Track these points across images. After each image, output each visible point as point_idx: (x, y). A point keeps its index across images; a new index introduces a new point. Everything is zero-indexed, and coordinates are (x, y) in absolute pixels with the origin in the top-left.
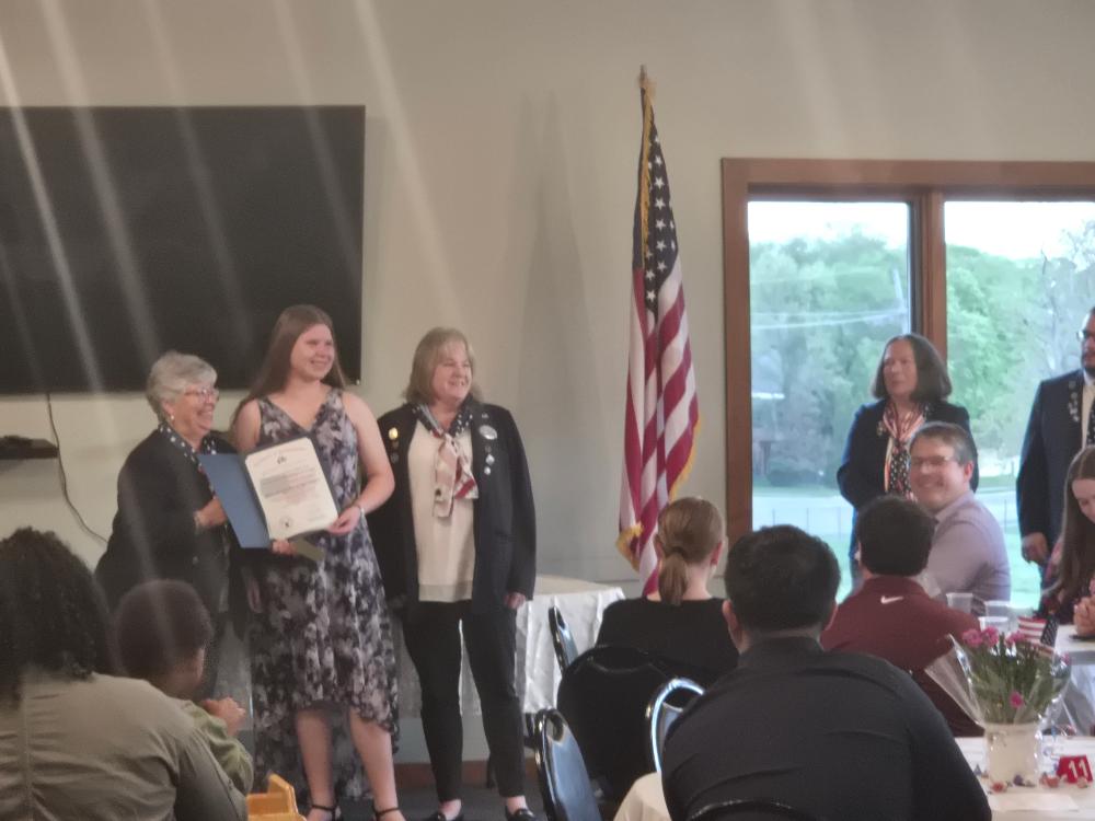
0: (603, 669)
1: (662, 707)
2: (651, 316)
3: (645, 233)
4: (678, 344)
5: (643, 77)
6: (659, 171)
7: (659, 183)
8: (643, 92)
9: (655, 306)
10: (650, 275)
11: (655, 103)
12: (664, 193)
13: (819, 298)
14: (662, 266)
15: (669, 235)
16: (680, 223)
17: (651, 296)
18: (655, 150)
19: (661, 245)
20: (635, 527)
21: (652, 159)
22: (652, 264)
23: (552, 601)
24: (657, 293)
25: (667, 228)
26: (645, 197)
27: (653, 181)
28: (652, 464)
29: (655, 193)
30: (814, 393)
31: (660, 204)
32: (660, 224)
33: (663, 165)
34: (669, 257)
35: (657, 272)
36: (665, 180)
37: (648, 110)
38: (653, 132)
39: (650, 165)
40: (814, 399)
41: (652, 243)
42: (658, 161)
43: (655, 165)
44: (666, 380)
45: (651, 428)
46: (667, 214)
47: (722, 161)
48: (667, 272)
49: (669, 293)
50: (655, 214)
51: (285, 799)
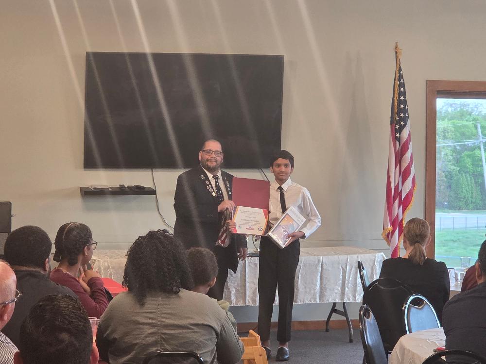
0: (382, 288)
1: (409, 305)
2: (398, 143)
3: (396, 110)
4: (408, 155)
5: (396, 47)
6: (402, 85)
7: (402, 90)
8: (396, 53)
9: (399, 139)
10: (398, 127)
11: (401, 57)
12: (404, 94)
13: (446, 134)
14: (402, 123)
15: (405, 111)
16: (410, 106)
17: (398, 135)
18: (401, 77)
19: (402, 115)
20: (390, 228)
21: (399, 80)
22: (398, 122)
23: (358, 257)
24: (400, 134)
25: (404, 108)
26: (396, 95)
27: (400, 89)
28: (397, 202)
29: (400, 94)
30: (444, 172)
31: (402, 98)
32: (402, 106)
33: (404, 82)
34: (405, 119)
35: (400, 125)
36: (404, 89)
37: (398, 60)
38: (400, 69)
39: (398, 83)
40: (444, 174)
41: (398, 114)
42: (402, 81)
43: (400, 83)
44: (403, 170)
45: (397, 188)
46: (405, 102)
47: (427, 81)
48: (405, 126)
49: (405, 134)
50: (400, 102)
51: (256, 340)
